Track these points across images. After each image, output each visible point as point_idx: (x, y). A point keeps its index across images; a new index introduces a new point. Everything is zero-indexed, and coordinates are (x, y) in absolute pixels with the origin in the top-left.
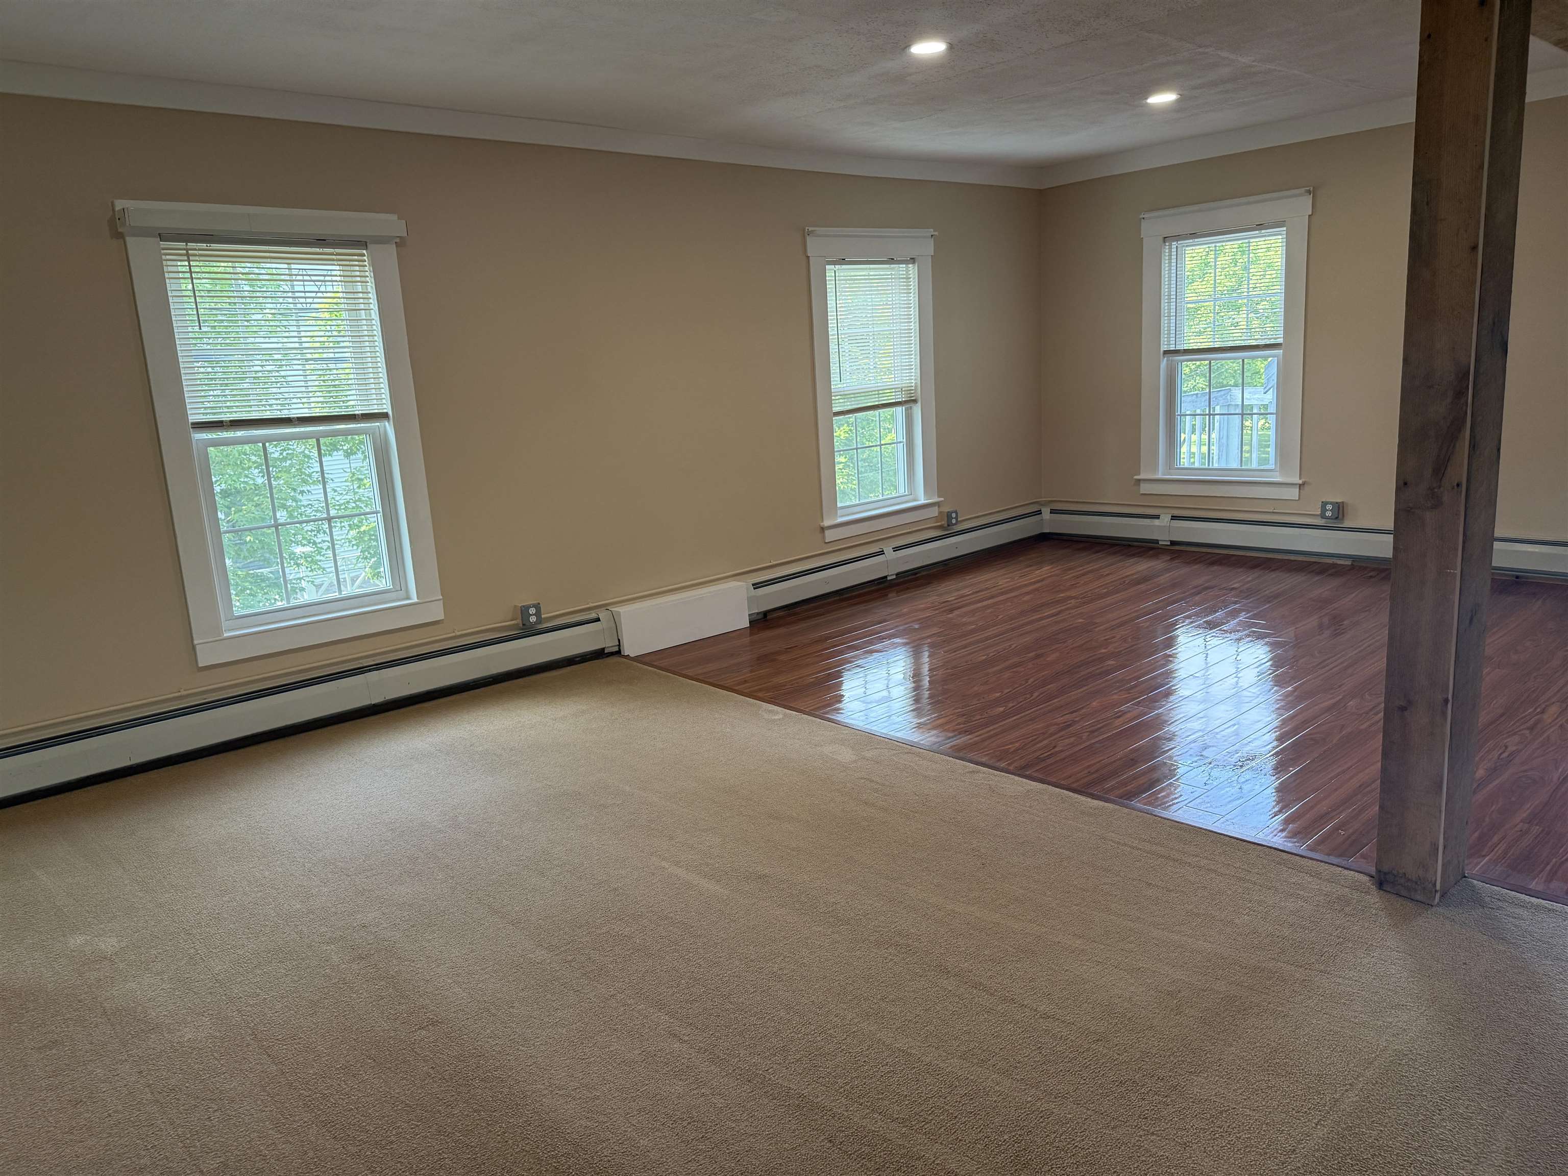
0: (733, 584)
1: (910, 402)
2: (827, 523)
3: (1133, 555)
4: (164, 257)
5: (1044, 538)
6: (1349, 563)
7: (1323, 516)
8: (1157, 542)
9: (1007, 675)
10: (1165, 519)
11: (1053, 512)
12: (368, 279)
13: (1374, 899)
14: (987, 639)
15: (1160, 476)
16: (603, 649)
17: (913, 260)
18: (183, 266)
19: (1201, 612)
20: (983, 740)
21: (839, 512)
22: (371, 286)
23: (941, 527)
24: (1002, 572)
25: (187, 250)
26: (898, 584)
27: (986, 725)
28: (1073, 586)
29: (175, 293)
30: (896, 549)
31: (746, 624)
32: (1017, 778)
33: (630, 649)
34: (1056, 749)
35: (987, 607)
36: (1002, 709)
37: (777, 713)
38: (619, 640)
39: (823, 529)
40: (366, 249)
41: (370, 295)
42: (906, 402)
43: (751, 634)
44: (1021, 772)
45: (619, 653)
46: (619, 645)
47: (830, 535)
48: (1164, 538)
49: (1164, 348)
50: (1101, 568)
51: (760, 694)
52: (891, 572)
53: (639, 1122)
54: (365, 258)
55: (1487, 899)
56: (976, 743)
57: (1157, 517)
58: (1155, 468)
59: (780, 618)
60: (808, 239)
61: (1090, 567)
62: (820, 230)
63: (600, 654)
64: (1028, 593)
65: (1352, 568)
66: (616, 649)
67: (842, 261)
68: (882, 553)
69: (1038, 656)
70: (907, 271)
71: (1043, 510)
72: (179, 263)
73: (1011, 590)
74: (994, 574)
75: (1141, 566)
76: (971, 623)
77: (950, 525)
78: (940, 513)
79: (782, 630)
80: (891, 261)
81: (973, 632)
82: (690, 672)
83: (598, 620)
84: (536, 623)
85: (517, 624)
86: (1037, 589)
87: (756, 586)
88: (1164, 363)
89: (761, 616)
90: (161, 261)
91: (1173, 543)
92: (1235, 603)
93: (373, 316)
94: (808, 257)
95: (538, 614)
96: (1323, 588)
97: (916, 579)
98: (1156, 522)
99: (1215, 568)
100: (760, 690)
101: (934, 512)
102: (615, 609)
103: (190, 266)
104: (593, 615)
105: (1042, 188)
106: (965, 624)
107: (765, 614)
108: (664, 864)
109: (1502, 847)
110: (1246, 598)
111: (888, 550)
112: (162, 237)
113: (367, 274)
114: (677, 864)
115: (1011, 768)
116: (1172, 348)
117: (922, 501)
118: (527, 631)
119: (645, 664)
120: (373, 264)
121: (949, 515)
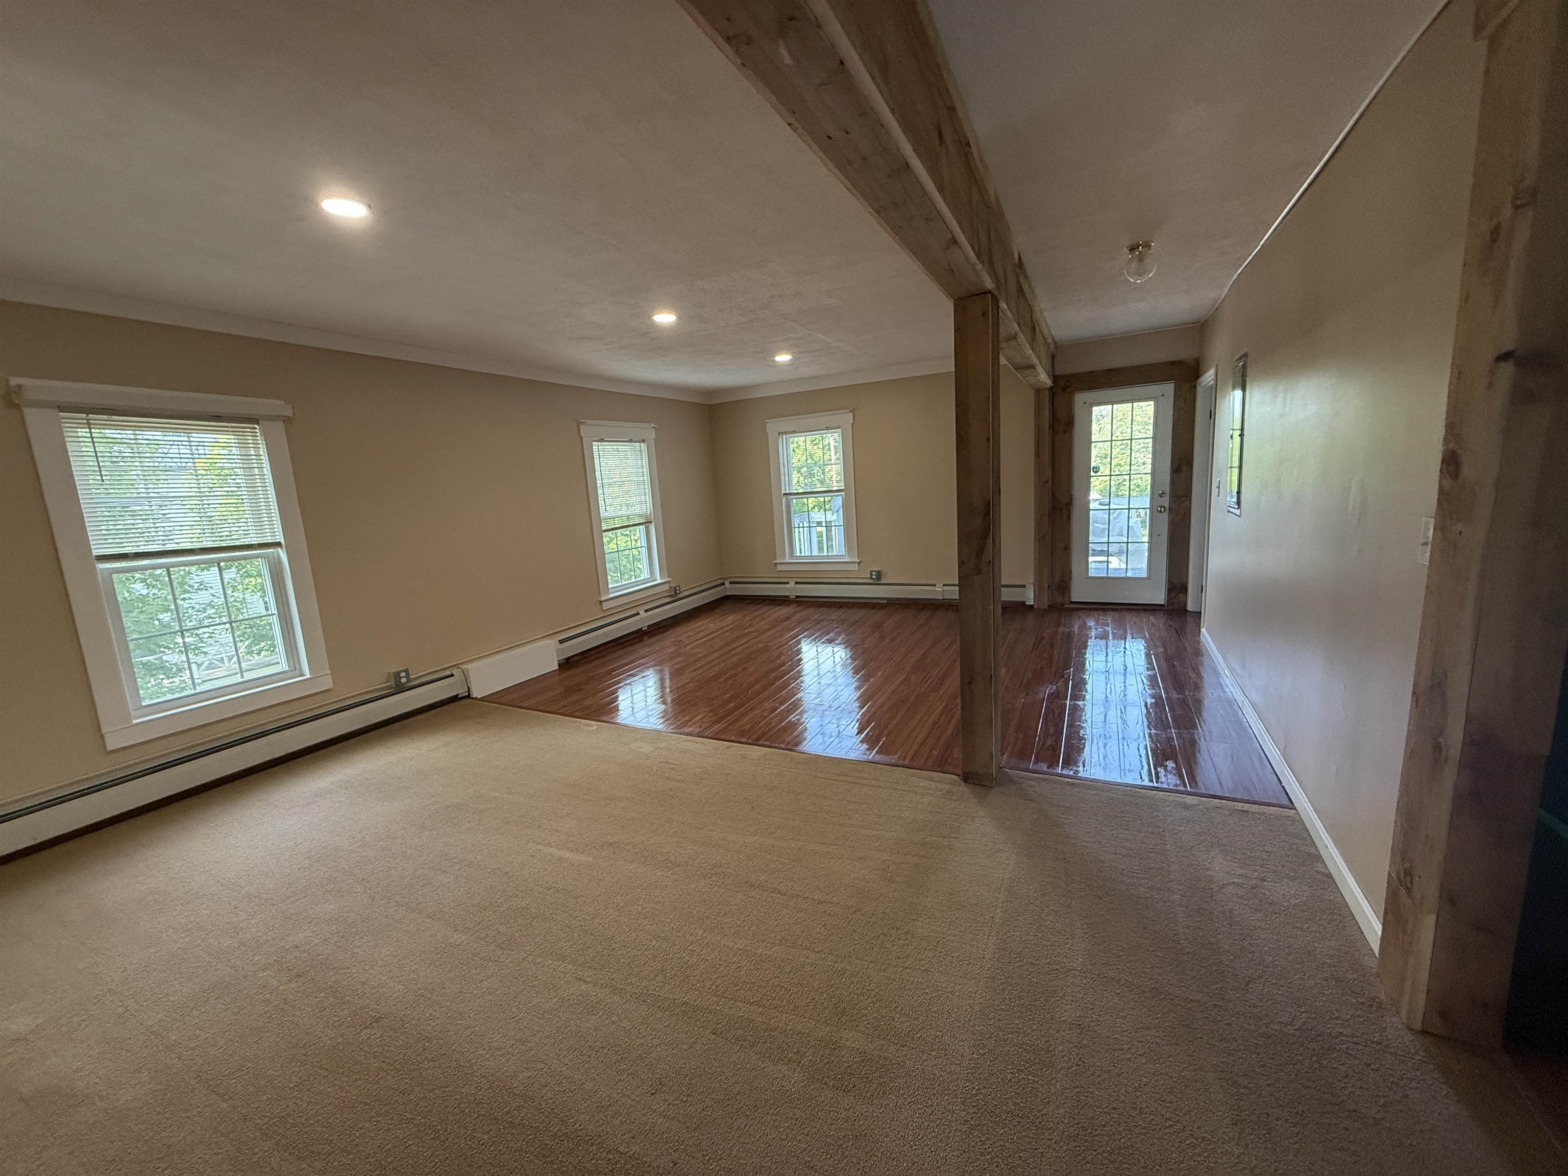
0: (546, 642)
1: (647, 523)
2: (603, 598)
3: (778, 605)
4: (63, 425)
5: (727, 598)
6: (885, 601)
7: (871, 578)
8: (788, 597)
9: (730, 682)
10: (792, 584)
11: (731, 583)
12: (260, 446)
13: (964, 789)
14: (712, 661)
15: (787, 561)
16: (457, 695)
17: (643, 441)
18: (83, 432)
19: (822, 634)
20: (730, 725)
21: (611, 591)
22: (263, 451)
23: (671, 596)
24: (709, 620)
25: (88, 420)
26: (649, 632)
27: (727, 716)
28: (750, 626)
29: (74, 454)
30: (646, 611)
31: (557, 667)
32: (755, 747)
33: (477, 693)
34: (772, 725)
35: (706, 641)
36: (733, 704)
37: (592, 726)
38: (468, 688)
39: (601, 602)
40: (258, 424)
41: (262, 457)
42: (646, 523)
43: (560, 674)
44: (756, 743)
45: (469, 696)
46: (469, 691)
47: (606, 606)
48: (792, 595)
49: (783, 492)
50: (762, 614)
51: (577, 714)
52: (645, 625)
53: (570, 1060)
54: (257, 431)
55: (1016, 779)
56: (725, 728)
57: (788, 583)
58: (784, 557)
59: (577, 661)
60: (582, 427)
61: (757, 613)
62: (588, 421)
63: (455, 699)
64: (727, 631)
65: (887, 604)
66: (467, 694)
67: (602, 440)
68: (638, 614)
69: (744, 669)
70: (640, 447)
71: (726, 582)
72: (79, 430)
73: (717, 631)
74: (704, 622)
75: (782, 611)
76: (699, 653)
77: (676, 594)
78: (670, 587)
79: (581, 669)
80: (631, 441)
81: (701, 658)
82: (525, 704)
83: (452, 675)
84: (406, 683)
85: (391, 686)
86: (731, 629)
87: (561, 642)
88: (784, 499)
89: (564, 661)
90: (61, 428)
91: (797, 597)
92: (837, 628)
93: (265, 472)
94: (581, 437)
95: (407, 676)
96: (878, 616)
97: (659, 628)
98: (787, 586)
99: (821, 609)
100: (577, 711)
101: (667, 587)
102: (464, 667)
103: (91, 433)
104: (448, 673)
105: (711, 403)
106: (696, 654)
107: (568, 659)
108: (539, 847)
109: (1010, 747)
110: (842, 624)
111: (642, 613)
112: (62, 408)
113: (259, 442)
114: (549, 845)
115: (750, 741)
116: (788, 492)
117: (659, 581)
118: (400, 689)
119: (490, 702)
120: (265, 434)
121: (675, 588)
